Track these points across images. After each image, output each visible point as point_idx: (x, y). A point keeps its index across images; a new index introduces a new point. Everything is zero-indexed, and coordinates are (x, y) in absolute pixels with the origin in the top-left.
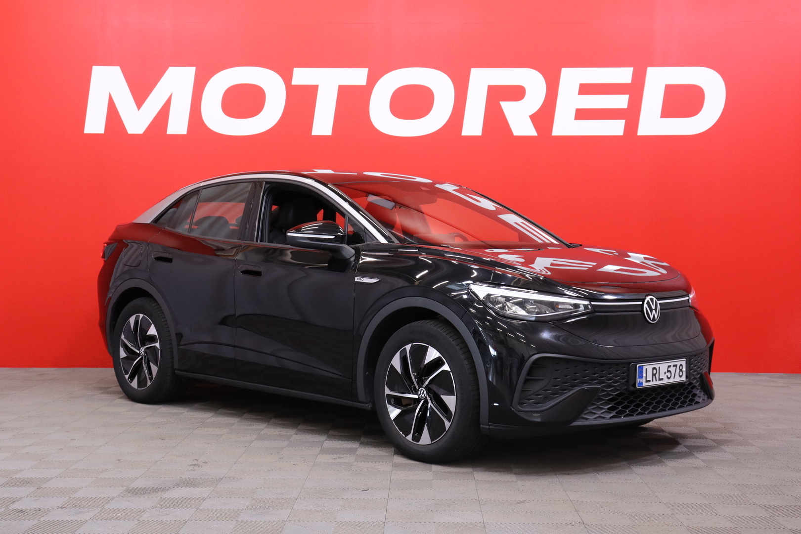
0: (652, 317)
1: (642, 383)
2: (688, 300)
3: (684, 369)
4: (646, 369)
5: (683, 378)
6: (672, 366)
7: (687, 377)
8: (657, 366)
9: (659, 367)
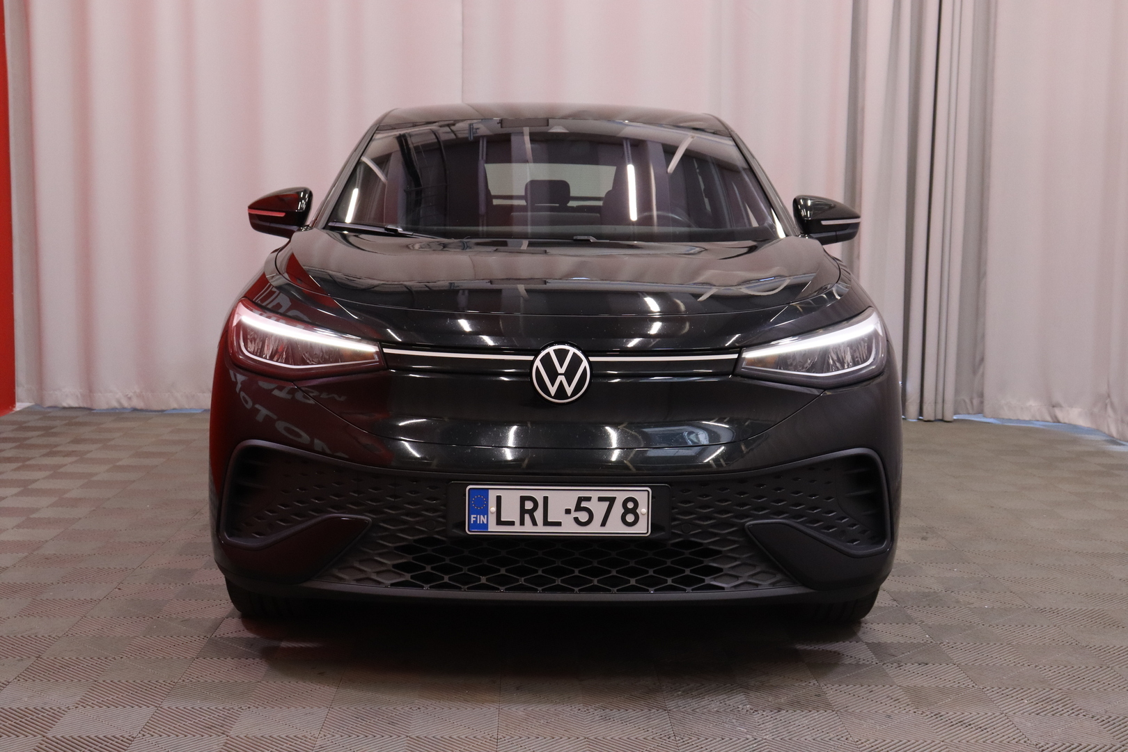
0: (553, 390)
1: (485, 526)
2: (737, 360)
3: (643, 510)
4: (499, 499)
5: (642, 528)
6: (595, 499)
7: (655, 527)
8: (539, 495)
9: (546, 499)
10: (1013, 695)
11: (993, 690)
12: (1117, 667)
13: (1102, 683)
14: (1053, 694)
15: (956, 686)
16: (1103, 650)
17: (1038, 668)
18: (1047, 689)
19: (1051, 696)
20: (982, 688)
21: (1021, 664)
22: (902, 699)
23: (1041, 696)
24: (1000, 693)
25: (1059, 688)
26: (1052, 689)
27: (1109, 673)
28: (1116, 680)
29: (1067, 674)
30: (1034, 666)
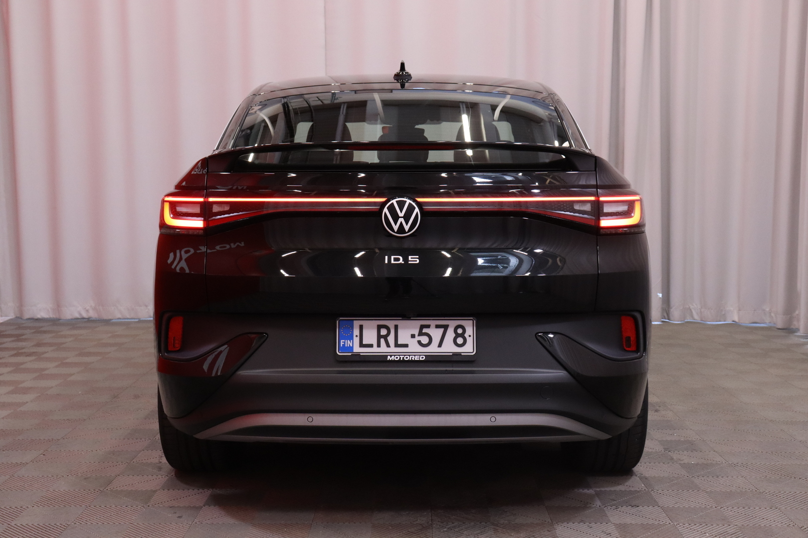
10: (698, 530)
11: (684, 526)
12: (784, 508)
13: (769, 520)
14: (730, 529)
15: (656, 523)
16: (775, 495)
17: (723, 509)
18: (726, 525)
19: (728, 530)
20: (676, 524)
21: (710, 506)
22: (613, 534)
23: (720, 531)
24: (689, 529)
25: (735, 524)
26: (729, 525)
27: (776, 512)
28: (780, 518)
29: (744, 514)
30: (719, 507)
